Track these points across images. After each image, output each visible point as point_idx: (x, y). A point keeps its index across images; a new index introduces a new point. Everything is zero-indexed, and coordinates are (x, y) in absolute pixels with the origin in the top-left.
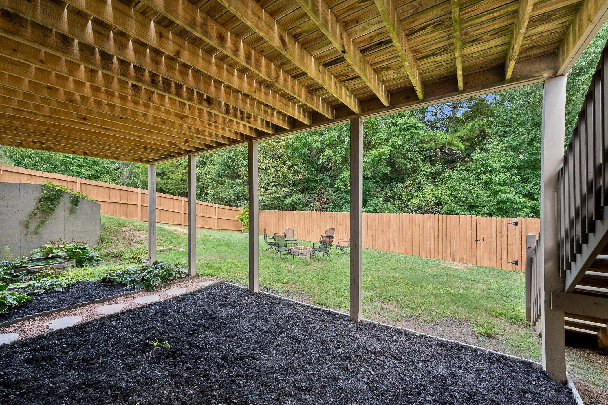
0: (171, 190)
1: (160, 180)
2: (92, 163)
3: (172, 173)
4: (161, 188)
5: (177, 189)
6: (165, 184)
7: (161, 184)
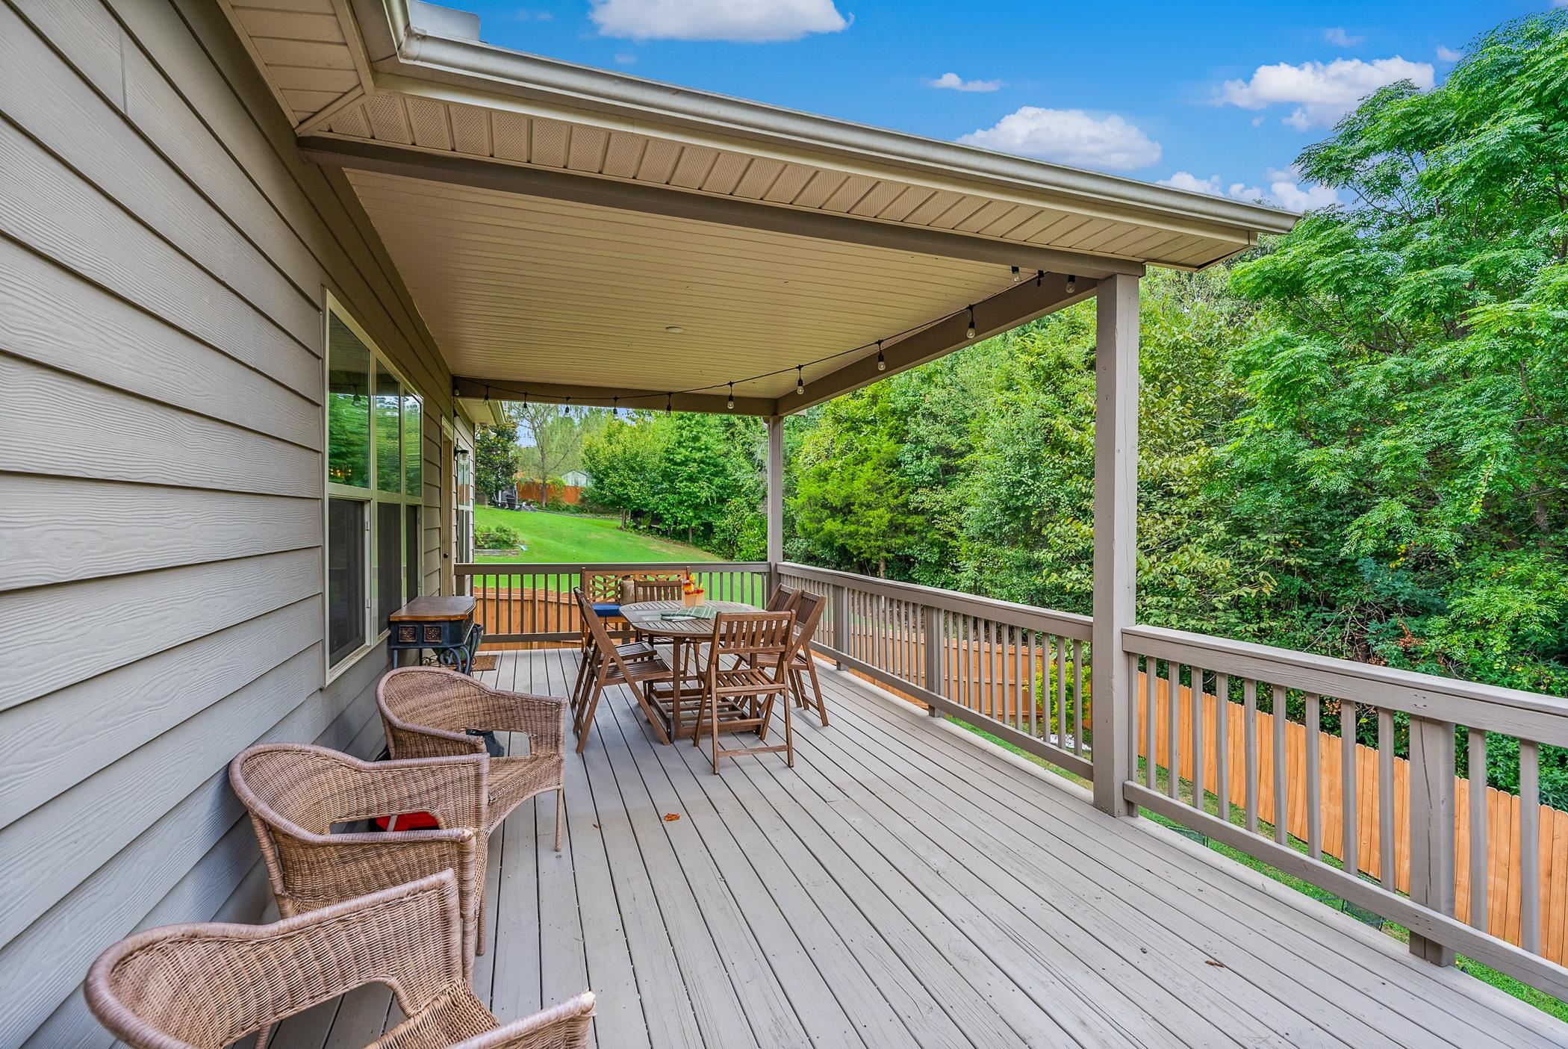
0: (865, 552)
1: (840, 526)
2: (713, 469)
3: (869, 506)
4: (842, 544)
5: (880, 548)
6: (851, 535)
7: (842, 536)
